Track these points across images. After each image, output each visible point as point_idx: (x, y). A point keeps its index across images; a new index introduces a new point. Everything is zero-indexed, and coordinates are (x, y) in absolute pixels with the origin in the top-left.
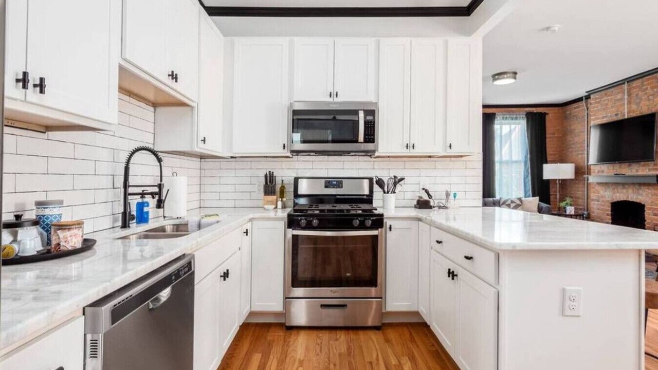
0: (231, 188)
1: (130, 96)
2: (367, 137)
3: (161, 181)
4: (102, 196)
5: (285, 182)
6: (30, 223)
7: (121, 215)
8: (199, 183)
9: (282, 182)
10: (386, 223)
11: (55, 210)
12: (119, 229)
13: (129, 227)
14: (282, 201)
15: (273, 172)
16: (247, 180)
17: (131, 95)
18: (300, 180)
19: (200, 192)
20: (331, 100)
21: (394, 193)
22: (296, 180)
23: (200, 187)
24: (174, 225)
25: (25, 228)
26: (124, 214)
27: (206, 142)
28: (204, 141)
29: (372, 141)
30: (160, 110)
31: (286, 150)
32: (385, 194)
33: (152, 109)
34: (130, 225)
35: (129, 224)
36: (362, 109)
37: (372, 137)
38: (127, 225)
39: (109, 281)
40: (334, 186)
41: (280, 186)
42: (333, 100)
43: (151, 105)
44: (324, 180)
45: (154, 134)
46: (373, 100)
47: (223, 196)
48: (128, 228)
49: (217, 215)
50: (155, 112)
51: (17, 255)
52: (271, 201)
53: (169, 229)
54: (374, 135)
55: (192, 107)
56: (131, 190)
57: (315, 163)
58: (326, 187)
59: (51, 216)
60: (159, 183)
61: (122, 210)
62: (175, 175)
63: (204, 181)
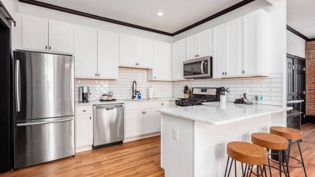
2: (204, 71)
3: (136, 88)
4: (129, 92)
15: (187, 86)
16: (181, 89)
21: (225, 95)
22: (193, 89)
25: (105, 96)
26: (133, 96)
28: (155, 78)
30: (148, 70)
33: (146, 70)
35: (134, 98)
36: (203, 60)
40: (204, 91)
41: (189, 90)
44: (201, 89)
45: (147, 77)
49: (157, 98)
51: (104, 100)
52: (186, 96)
55: (152, 69)
62: (151, 87)
63: (174, 89)
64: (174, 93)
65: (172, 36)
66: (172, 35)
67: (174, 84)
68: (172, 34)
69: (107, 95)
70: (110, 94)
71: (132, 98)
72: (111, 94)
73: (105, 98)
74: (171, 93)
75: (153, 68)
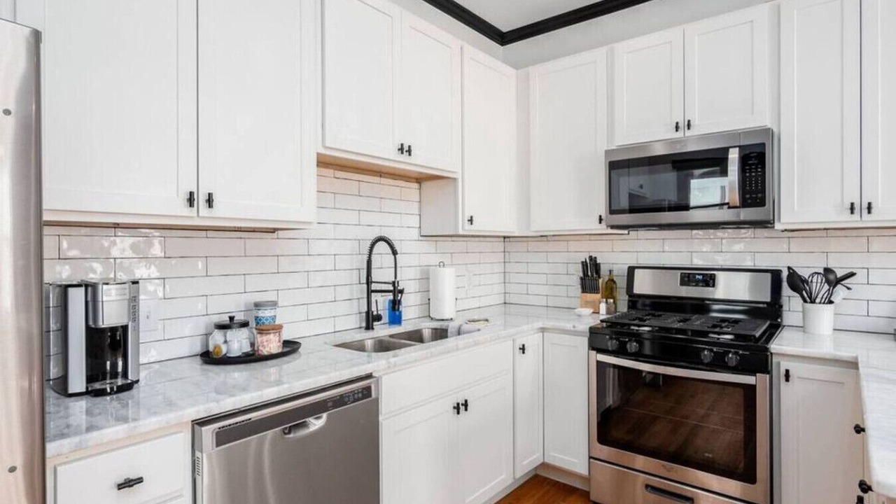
0: (543, 279)
1: (381, 176)
2: (748, 196)
3: (396, 278)
4: (344, 293)
5: (615, 273)
6: (237, 325)
7: (364, 314)
8: (503, 271)
9: (610, 273)
10: (779, 364)
11: (266, 312)
12: (363, 330)
13: (373, 329)
14: (607, 302)
15: (595, 258)
16: (562, 269)
17: (383, 175)
18: (636, 270)
19: (505, 283)
20: (679, 135)
21: (831, 302)
22: (631, 270)
23: (505, 275)
24: (432, 329)
25: (234, 330)
26: (368, 313)
27: (474, 222)
28: (471, 220)
29: (762, 203)
30: (426, 185)
31: (603, 225)
32: (806, 304)
33: (416, 186)
34: (374, 327)
35: (372, 325)
36: (738, 144)
37: (760, 195)
38: (371, 326)
39: (217, 402)
40: (697, 283)
41: (607, 279)
42: (684, 134)
43: (415, 181)
44: (679, 272)
45: (420, 215)
46: (767, 122)
47: (532, 289)
48: (371, 330)
49: (487, 320)
50: (420, 189)
51: (225, 354)
52: (591, 302)
53: (427, 333)
54: (763, 191)
55: (455, 179)
56: (374, 287)
57: (667, 242)
58: (683, 283)
59: (263, 318)
60: (393, 280)
61: (366, 309)
62: (442, 264)
63: (509, 267)
64: (511, 288)
65: (502, 45)
66: (503, 38)
67: (510, 246)
68: (505, 33)
69: (245, 324)
70: (261, 314)
71: (364, 324)
72: (265, 313)
73: (238, 342)
74: (500, 288)
75: (459, 176)
